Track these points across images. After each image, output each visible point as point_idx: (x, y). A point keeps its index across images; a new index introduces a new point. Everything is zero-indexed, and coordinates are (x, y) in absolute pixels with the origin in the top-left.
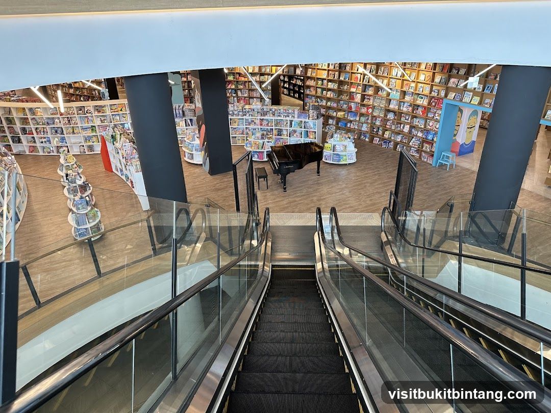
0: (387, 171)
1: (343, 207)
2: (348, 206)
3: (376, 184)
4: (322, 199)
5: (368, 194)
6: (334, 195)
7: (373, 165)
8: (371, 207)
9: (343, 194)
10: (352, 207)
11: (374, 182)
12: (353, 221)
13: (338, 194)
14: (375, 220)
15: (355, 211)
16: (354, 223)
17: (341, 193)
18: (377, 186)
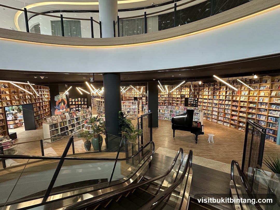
0: (240, 141)
1: (206, 155)
2: (209, 155)
3: (232, 146)
4: (194, 147)
5: (225, 151)
6: (202, 146)
7: (231, 137)
8: (226, 160)
9: (208, 147)
10: (212, 156)
11: (230, 145)
12: (211, 165)
13: (205, 146)
14: (226, 169)
15: (213, 159)
16: (211, 167)
17: (207, 146)
18: (232, 148)
